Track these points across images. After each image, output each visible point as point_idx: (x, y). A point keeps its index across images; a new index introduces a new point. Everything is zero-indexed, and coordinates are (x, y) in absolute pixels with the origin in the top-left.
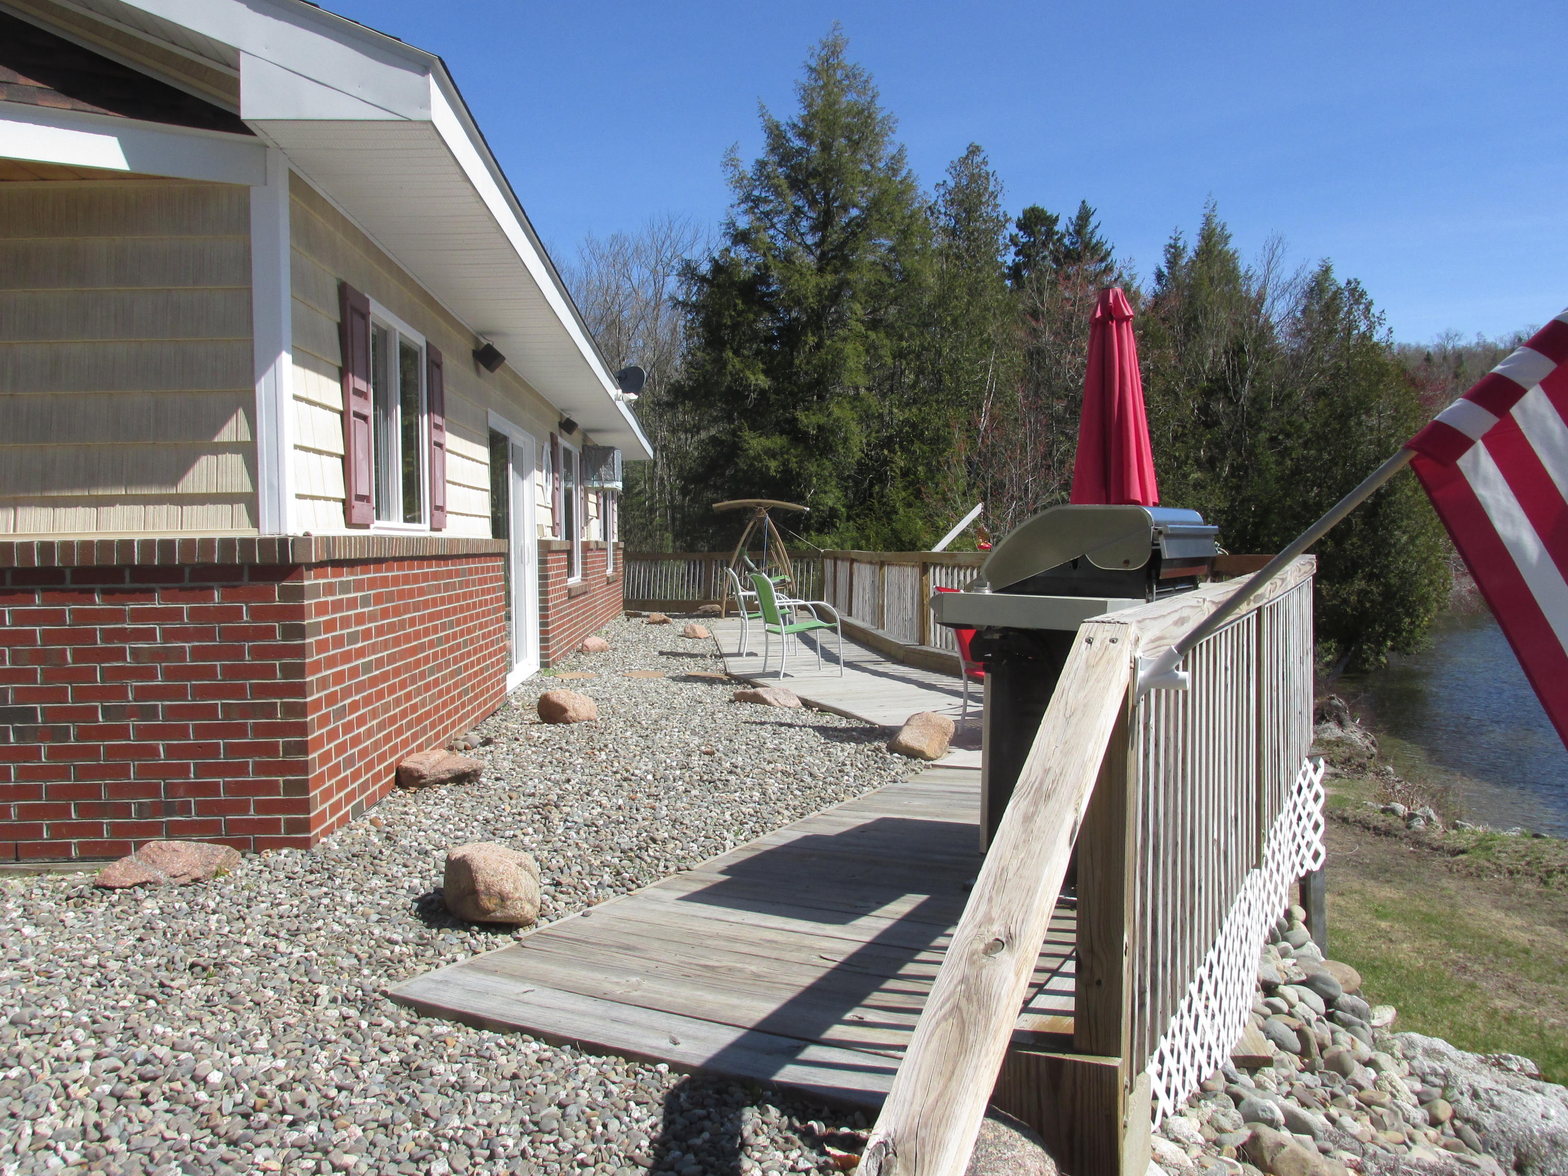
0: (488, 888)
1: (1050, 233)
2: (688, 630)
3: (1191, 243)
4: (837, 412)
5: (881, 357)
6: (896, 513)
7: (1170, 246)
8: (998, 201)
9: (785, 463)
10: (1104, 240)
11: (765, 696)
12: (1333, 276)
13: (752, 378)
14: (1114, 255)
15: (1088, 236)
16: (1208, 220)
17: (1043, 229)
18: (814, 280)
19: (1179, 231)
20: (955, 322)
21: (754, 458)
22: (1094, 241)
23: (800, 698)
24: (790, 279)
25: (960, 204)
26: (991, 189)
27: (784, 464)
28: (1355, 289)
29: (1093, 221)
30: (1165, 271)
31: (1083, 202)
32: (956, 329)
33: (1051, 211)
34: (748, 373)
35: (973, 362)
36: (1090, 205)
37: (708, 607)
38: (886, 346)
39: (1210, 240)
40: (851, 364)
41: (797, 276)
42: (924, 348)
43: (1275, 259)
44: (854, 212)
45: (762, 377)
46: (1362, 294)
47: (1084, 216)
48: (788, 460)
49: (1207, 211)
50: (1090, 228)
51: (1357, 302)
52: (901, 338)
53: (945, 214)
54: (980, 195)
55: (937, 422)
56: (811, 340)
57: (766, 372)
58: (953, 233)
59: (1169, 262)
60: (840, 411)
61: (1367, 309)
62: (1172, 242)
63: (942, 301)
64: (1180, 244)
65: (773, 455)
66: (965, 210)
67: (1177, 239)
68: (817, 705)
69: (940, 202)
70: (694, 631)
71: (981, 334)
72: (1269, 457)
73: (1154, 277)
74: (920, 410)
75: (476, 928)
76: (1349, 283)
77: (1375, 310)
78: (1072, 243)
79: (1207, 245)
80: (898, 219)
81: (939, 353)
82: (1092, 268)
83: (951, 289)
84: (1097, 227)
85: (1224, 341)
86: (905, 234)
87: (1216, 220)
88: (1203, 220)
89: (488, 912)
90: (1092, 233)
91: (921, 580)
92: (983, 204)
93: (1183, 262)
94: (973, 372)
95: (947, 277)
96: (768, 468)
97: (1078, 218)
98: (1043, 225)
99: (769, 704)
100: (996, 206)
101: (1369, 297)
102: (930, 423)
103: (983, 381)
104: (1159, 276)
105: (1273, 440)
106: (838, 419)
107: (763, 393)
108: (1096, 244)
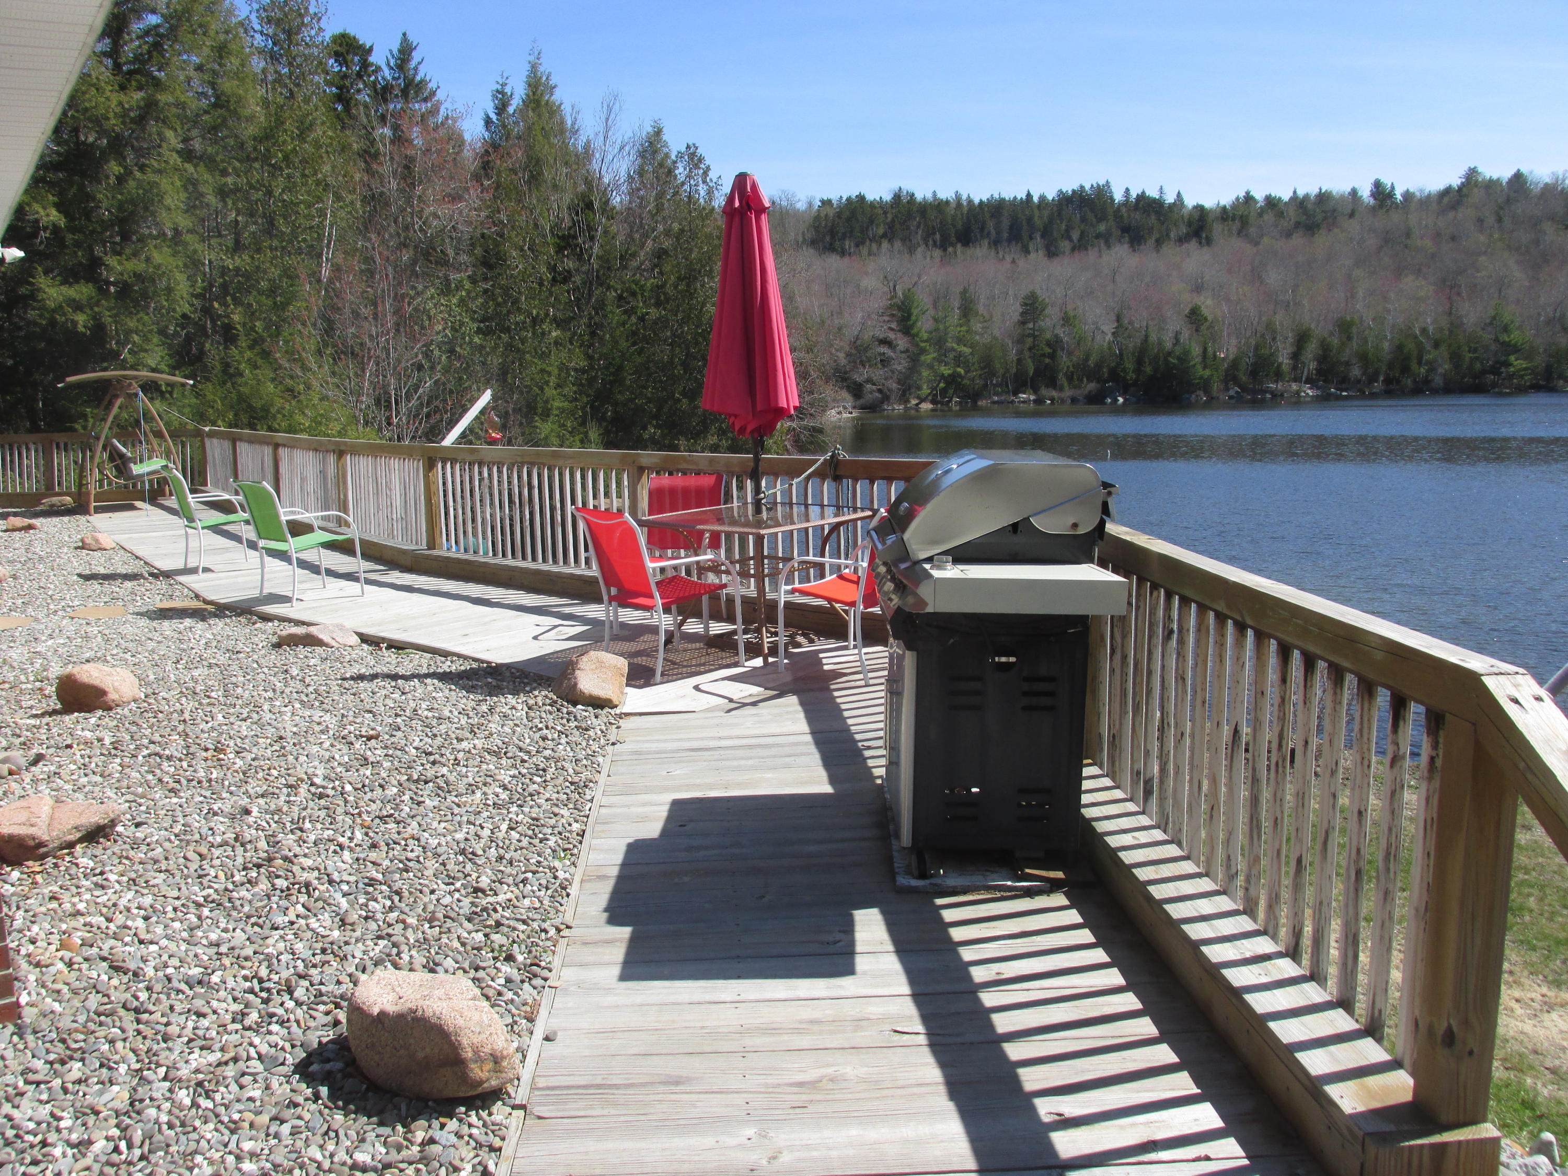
0: (476, 1052)
1: (365, 64)
2: (88, 541)
3: (518, 91)
4: (157, 258)
5: (202, 195)
6: (241, 375)
7: (498, 91)
8: (323, 24)
9: (96, 317)
10: (428, 79)
11: (321, 636)
12: (664, 138)
13: (42, 213)
14: (440, 95)
15: (412, 72)
16: (534, 67)
17: (356, 59)
18: (115, 98)
19: (505, 75)
20: (286, 158)
21: (54, 311)
22: (418, 78)
23: (357, 633)
24: (84, 93)
25: (278, 22)
26: (312, 10)
27: (94, 318)
28: (694, 154)
29: (416, 56)
30: (494, 117)
31: (404, 34)
32: (288, 167)
33: (365, 39)
34: (37, 207)
35: (309, 206)
36: (413, 38)
37: (55, 500)
38: (208, 181)
39: (537, 89)
40: (168, 201)
41: (93, 91)
42: (252, 187)
43: (612, 116)
44: (154, 20)
45: (54, 212)
46: (701, 160)
47: (406, 51)
48: (99, 313)
49: (532, 58)
50: (413, 64)
51: (697, 166)
52: (224, 173)
53: (262, 33)
54: (301, 16)
55: (275, 273)
56: (114, 168)
57: (59, 207)
58: (273, 57)
59: (497, 108)
60: (161, 256)
61: (706, 173)
62: (499, 87)
63: (268, 136)
64: (508, 90)
65: (78, 307)
66: (284, 31)
67: (503, 85)
68: (384, 640)
69: (253, 17)
70: (97, 541)
71: (315, 174)
72: (615, 314)
73: (482, 123)
74: (253, 258)
75: (463, 1109)
76: (688, 147)
77: (713, 175)
78: (394, 78)
79: (534, 94)
80: (212, 33)
81: (269, 193)
82: (419, 107)
83: (280, 122)
84: (419, 63)
85: (567, 198)
86: (221, 51)
87: (541, 69)
88: (528, 67)
89: (481, 1083)
90: (416, 69)
91: (426, 477)
92: (306, 26)
93: (511, 110)
94: (310, 217)
95: (272, 108)
96: (75, 324)
97: (399, 51)
98: (356, 55)
99: (327, 645)
100: (320, 29)
101: (707, 163)
102: (265, 272)
103: (321, 226)
104: (488, 122)
105: (620, 297)
106: (158, 267)
107: (56, 229)
108: (421, 81)
